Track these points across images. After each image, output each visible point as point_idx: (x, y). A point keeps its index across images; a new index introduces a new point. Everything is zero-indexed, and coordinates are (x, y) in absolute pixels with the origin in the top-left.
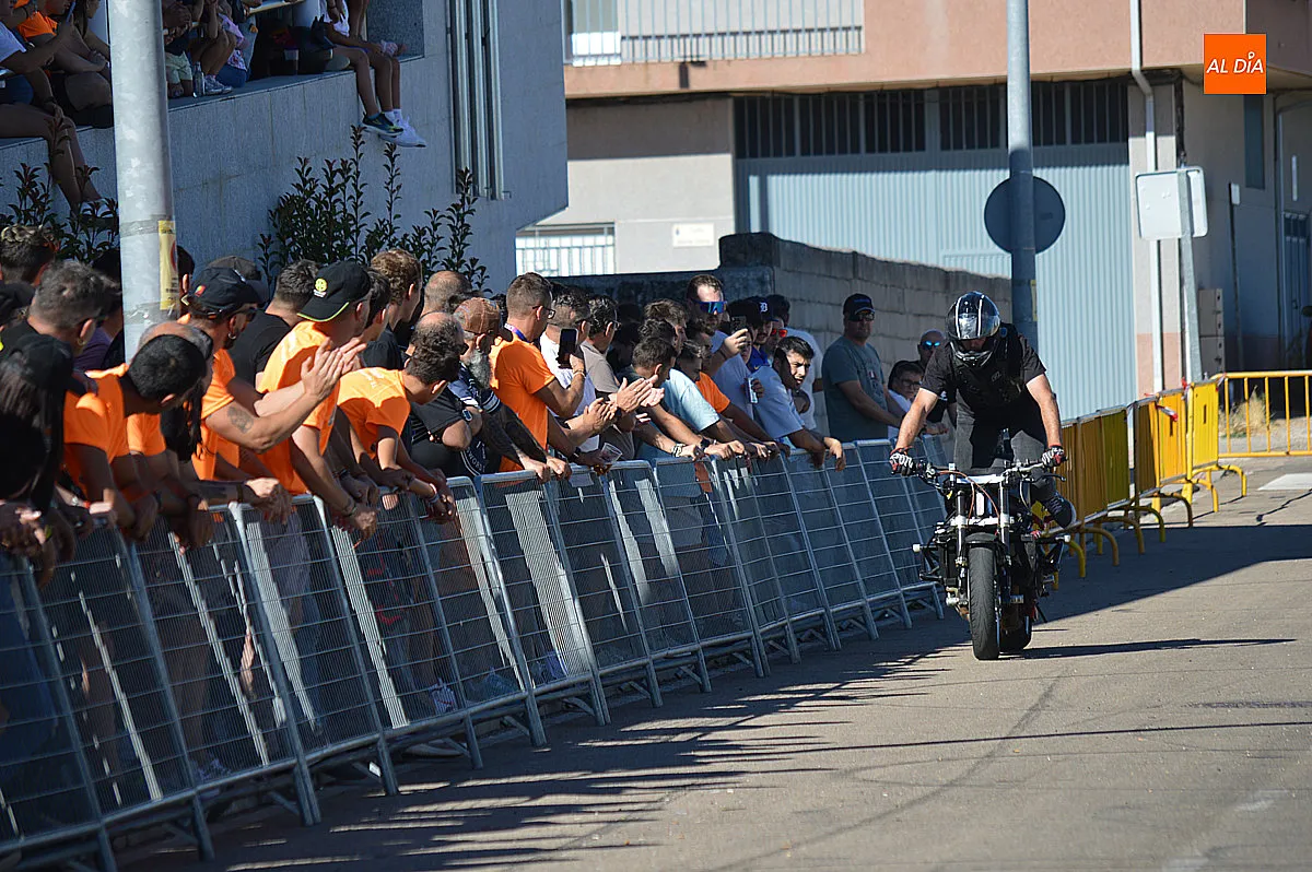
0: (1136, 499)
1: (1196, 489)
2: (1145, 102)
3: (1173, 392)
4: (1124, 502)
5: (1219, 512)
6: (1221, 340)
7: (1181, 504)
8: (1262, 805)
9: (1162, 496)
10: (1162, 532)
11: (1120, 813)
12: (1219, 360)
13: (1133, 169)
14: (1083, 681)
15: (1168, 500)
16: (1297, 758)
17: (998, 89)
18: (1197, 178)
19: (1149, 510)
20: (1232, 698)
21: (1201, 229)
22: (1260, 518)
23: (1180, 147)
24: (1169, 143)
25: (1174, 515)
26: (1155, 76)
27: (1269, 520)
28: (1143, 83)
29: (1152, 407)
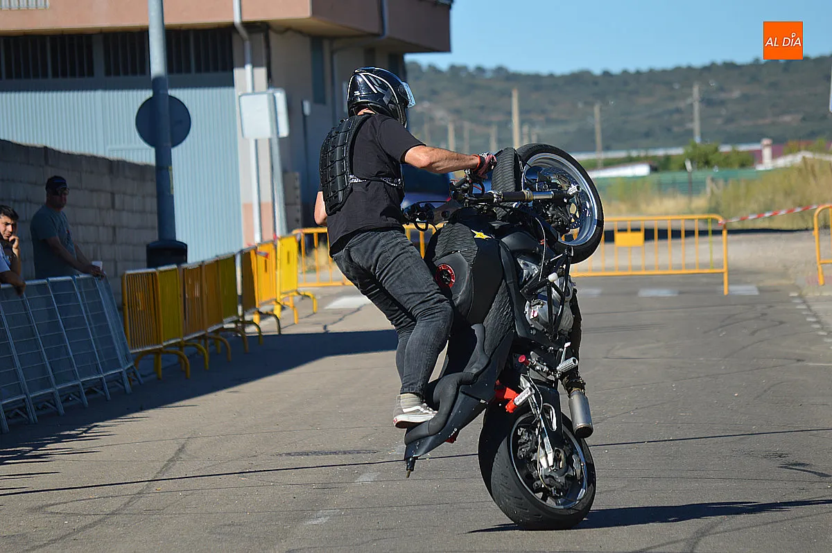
0: (243, 316)
1: (283, 308)
2: (246, 44)
3: (267, 243)
4: (235, 318)
5: (298, 324)
6: (299, 207)
7: (273, 319)
8: (323, 520)
9: (260, 313)
10: (260, 338)
11: (228, 529)
12: (297, 221)
13: (237, 90)
14: (206, 440)
15: (264, 316)
16: (346, 488)
17: (142, 35)
18: (280, 96)
19: (251, 323)
20: (305, 449)
21: (284, 132)
22: (325, 327)
23: (269, 76)
24: (261, 73)
25: (268, 326)
26: (250, 26)
27: (333, 329)
28: (243, 32)
29: (252, 253)
